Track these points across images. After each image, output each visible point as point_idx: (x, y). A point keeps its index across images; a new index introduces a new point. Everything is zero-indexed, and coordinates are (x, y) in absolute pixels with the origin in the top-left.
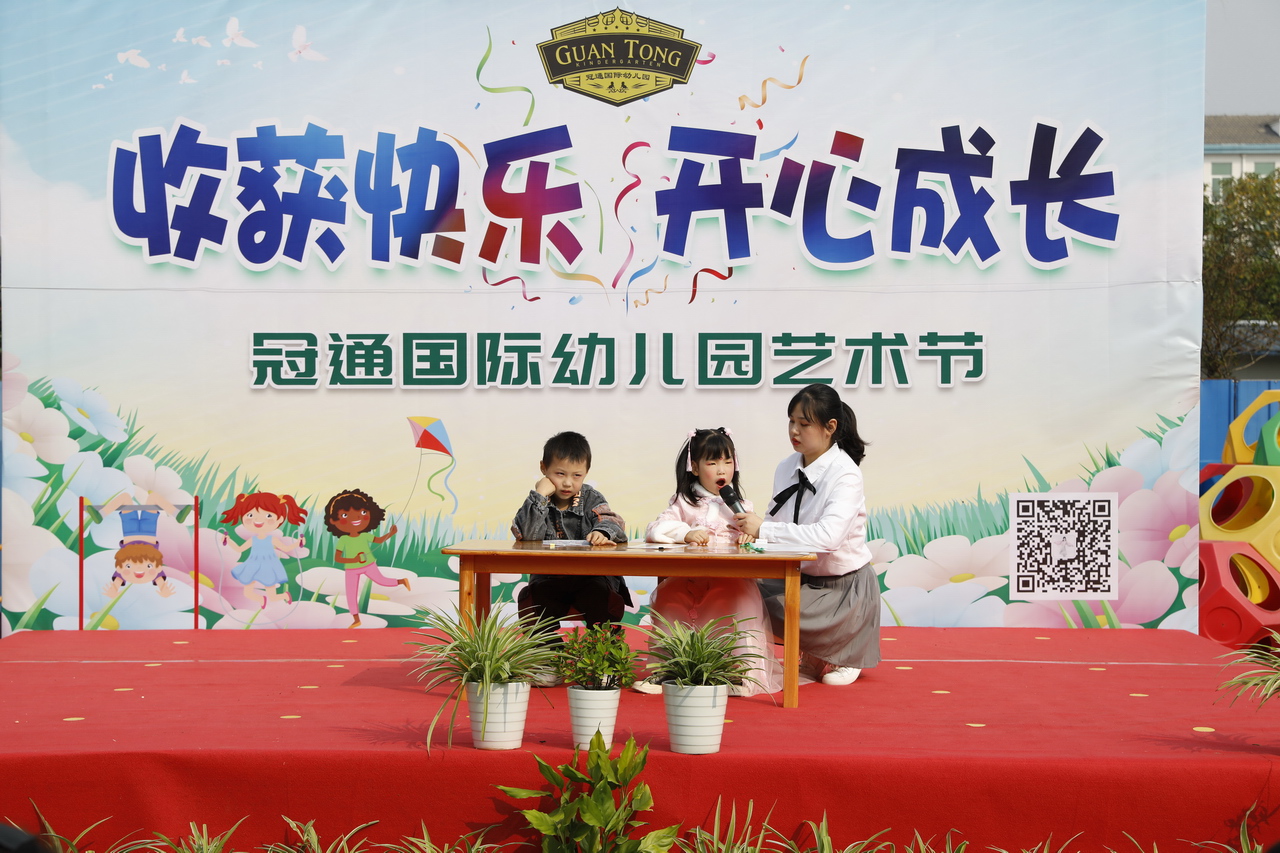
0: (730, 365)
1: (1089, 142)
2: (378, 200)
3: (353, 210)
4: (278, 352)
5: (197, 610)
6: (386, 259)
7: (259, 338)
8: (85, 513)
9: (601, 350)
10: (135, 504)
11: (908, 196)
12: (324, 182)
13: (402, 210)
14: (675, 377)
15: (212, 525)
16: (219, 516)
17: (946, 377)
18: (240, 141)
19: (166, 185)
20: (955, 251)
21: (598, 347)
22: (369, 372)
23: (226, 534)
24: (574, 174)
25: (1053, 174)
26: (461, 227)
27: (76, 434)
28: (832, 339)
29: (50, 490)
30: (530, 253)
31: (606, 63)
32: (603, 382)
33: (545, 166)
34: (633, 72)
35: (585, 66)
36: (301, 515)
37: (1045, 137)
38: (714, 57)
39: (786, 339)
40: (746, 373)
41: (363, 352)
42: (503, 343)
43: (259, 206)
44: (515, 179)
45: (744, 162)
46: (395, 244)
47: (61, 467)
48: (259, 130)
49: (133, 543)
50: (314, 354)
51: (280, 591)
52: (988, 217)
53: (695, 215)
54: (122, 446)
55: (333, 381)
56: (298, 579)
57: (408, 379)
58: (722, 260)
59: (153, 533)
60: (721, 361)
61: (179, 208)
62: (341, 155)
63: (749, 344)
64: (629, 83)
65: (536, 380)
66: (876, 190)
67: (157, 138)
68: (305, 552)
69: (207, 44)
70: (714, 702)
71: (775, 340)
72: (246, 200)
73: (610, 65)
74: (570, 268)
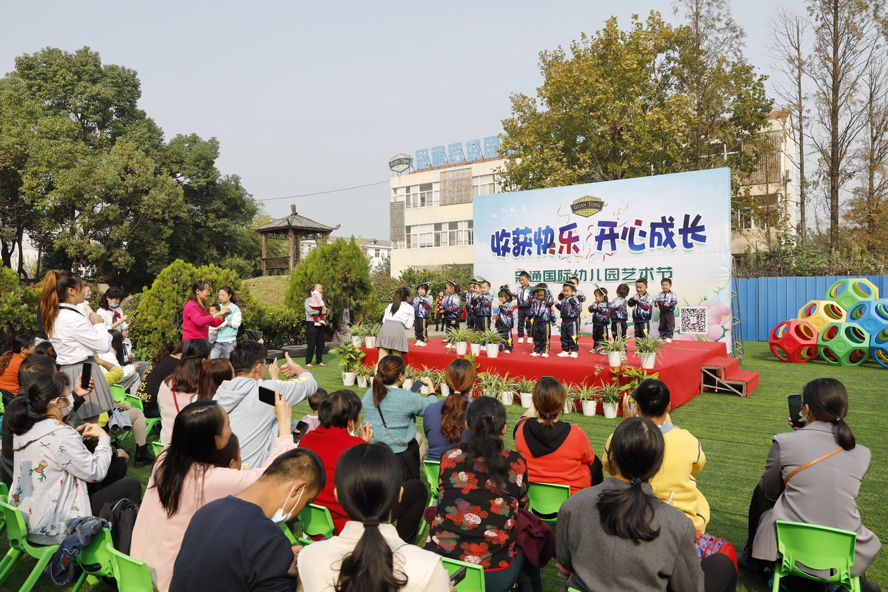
0: (612, 276)
1: (698, 218)
2: (538, 242)
3: (534, 244)
6: (540, 254)
9: (584, 273)
11: (653, 234)
12: (528, 239)
13: (543, 244)
14: (600, 279)
18: (513, 231)
19: (500, 241)
20: (665, 247)
24: (578, 233)
25: (689, 226)
26: (555, 247)
28: (635, 269)
30: (569, 252)
31: (585, 208)
33: (572, 232)
34: (590, 209)
35: (580, 209)
38: (607, 204)
39: (625, 269)
41: (536, 275)
42: (563, 272)
43: (516, 245)
44: (565, 236)
45: (615, 228)
46: (542, 251)
48: (516, 228)
52: (673, 238)
53: (604, 241)
58: (610, 251)
60: (610, 275)
61: (502, 246)
62: (531, 233)
63: (616, 271)
64: (589, 212)
66: (646, 233)
67: (498, 232)
69: (507, 212)
71: (622, 270)
72: (514, 243)
74: (577, 255)
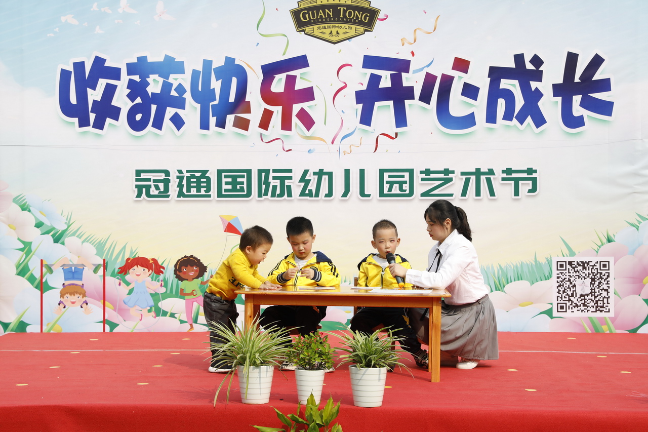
0: (396, 186)
1: (597, 61)
2: (203, 96)
3: (190, 102)
4: (149, 180)
5: (104, 322)
6: (208, 129)
7: (138, 173)
8: (43, 268)
10: (71, 263)
11: (495, 93)
12: (174, 87)
13: (216, 102)
14: (366, 193)
15: (113, 275)
16: (117, 270)
17: (517, 193)
18: (127, 64)
19: (88, 89)
20: (522, 122)
21: (324, 177)
22: (198, 191)
23: (120, 280)
24: (310, 82)
25: (577, 80)
26: (249, 111)
27: (39, 225)
28: (453, 172)
29: (25, 256)
30: (286, 125)
31: (328, 20)
32: (326, 196)
33: (294, 77)
34: (343, 25)
35: (316, 22)
36: (162, 269)
37: (572, 59)
38: (387, 17)
39: (428, 172)
40: (405, 191)
41: (195, 180)
43: (138, 100)
44: (278, 85)
45: (403, 74)
46: (213, 120)
47: (31, 243)
48: (138, 58)
49: (70, 285)
50: (169, 181)
51: (149, 311)
52: (540, 104)
53: (377, 104)
54: (64, 232)
55: (179, 196)
56: (160, 304)
57: (220, 195)
58: (392, 129)
59: (81, 279)
60: (391, 184)
61: (95, 101)
62: (183, 72)
63: (407, 175)
64: (341, 31)
65: (290, 195)
66: (477, 90)
67: (83, 63)
68: (163, 290)
69: (110, 12)
70: (379, 377)
71: (421, 172)
72: (132, 97)
73: (330, 22)
74: (308, 134)
